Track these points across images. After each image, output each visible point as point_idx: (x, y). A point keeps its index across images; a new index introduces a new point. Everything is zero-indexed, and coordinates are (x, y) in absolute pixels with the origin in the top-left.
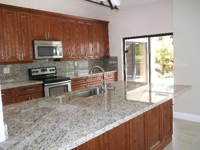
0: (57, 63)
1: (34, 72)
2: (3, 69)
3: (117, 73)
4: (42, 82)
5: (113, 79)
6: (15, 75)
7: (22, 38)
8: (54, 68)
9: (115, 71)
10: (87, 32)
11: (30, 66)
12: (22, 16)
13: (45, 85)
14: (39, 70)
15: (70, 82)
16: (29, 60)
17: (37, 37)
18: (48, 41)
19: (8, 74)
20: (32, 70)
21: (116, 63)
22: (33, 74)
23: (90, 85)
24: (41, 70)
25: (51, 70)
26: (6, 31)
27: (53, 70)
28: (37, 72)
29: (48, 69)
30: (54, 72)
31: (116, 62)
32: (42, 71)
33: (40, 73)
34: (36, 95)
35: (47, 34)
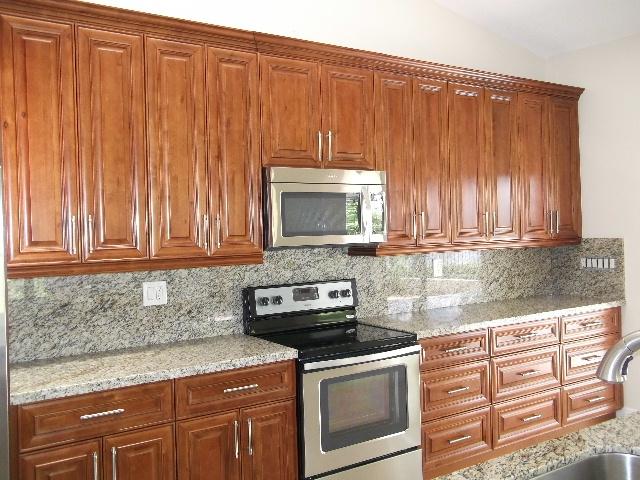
0: (361, 262)
1: (264, 301)
2: (139, 286)
3: (618, 310)
4: (292, 353)
5: (602, 339)
6: (190, 312)
7: (219, 157)
8: (347, 286)
9: (615, 304)
10: (490, 133)
11: (249, 275)
12: (224, 65)
13: (308, 366)
14: (287, 293)
15: (417, 352)
16: (245, 249)
17: (282, 153)
18: (326, 168)
19: (159, 307)
20: (259, 294)
21: (613, 266)
22: (261, 311)
23: (504, 364)
24: (294, 291)
25: (333, 295)
26: (159, 125)
27: (345, 293)
28: (278, 300)
29: (324, 289)
30: (349, 301)
31: (612, 261)
32: (296, 299)
33: (290, 305)
34: (264, 412)
35: (325, 140)
